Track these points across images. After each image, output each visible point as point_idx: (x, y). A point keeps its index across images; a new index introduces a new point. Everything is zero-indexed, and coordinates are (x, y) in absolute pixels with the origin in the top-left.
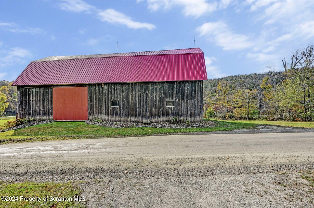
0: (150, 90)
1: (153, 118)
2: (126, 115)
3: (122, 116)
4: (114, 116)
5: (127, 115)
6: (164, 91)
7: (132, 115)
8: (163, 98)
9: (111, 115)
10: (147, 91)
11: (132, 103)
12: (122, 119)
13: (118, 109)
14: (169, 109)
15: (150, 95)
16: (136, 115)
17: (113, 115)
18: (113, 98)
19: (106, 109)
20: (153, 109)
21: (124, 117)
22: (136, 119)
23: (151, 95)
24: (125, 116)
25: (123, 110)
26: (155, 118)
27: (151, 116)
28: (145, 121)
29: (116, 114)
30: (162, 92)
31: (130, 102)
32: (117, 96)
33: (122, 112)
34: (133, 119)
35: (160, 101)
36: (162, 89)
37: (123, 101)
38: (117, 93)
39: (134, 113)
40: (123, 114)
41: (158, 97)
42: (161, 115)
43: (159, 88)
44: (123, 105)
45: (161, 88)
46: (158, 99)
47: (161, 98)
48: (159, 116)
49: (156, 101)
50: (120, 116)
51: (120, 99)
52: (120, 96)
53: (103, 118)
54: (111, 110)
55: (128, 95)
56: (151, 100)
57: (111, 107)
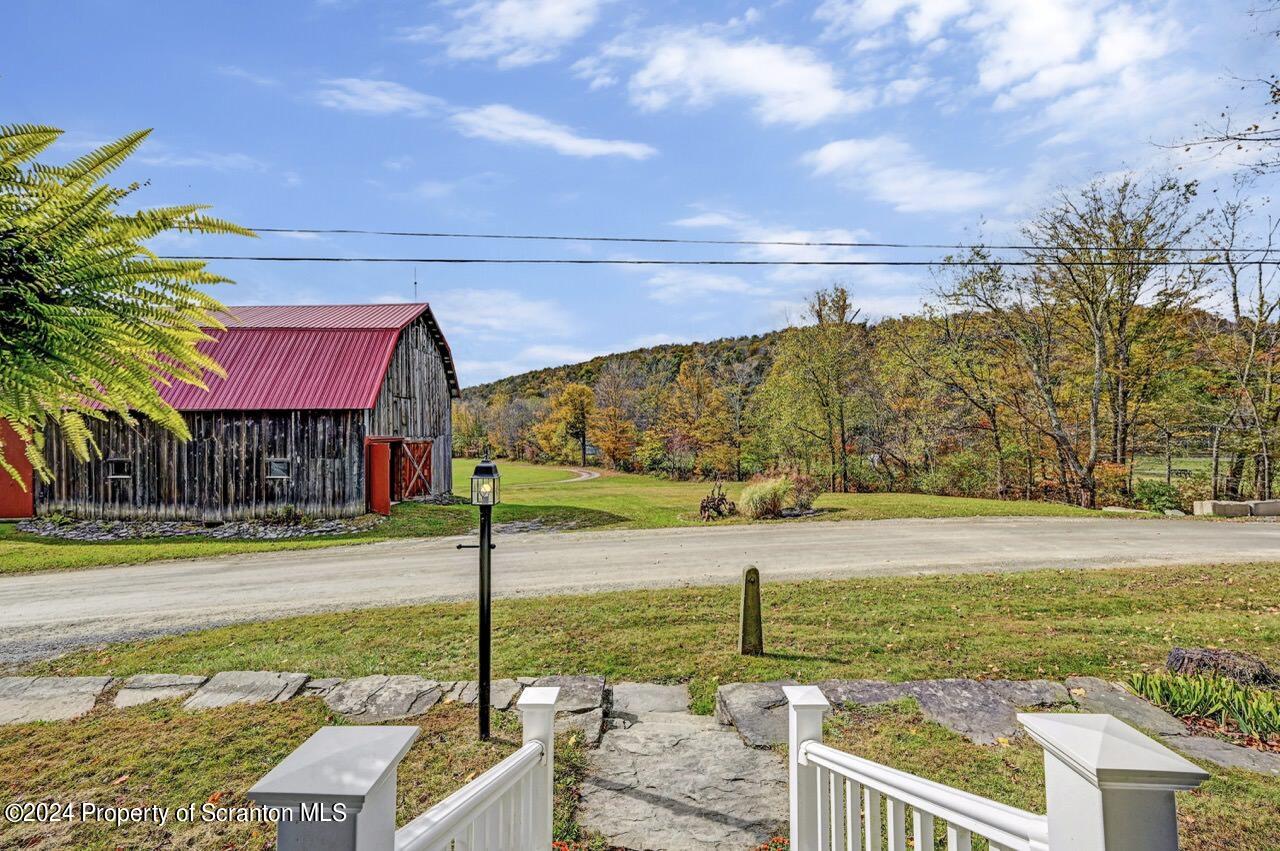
0: (222, 432)
1: (230, 509)
2: (151, 501)
3: (139, 504)
4: (117, 503)
5: (157, 500)
6: (260, 435)
7: (170, 502)
8: (259, 454)
9: (106, 500)
10: (214, 436)
11: (169, 467)
12: (140, 512)
13: (127, 483)
14: (275, 482)
15: (221, 446)
16: (180, 501)
17: (113, 501)
18: (112, 452)
19: (90, 485)
20: (231, 482)
21: (146, 507)
22: (182, 512)
23: (226, 444)
24: (149, 505)
25: (144, 488)
26: (236, 508)
27: (226, 504)
28: (207, 516)
29: (124, 499)
30: (256, 438)
31: (163, 466)
32: (127, 446)
33: (139, 493)
34: (172, 511)
35: (249, 462)
36: (256, 428)
37: (143, 462)
38: (125, 439)
39: (175, 496)
40: (143, 498)
41: (243, 450)
42: (251, 499)
43: (248, 428)
44: (143, 472)
45: (252, 425)
46: (244, 457)
47: (252, 453)
48: (248, 503)
49: (238, 462)
50: (135, 503)
51: (134, 457)
52: (134, 446)
53: (81, 509)
54: (106, 488)
55: (159, 445)
56: (225, 458)
57: (106, 480)
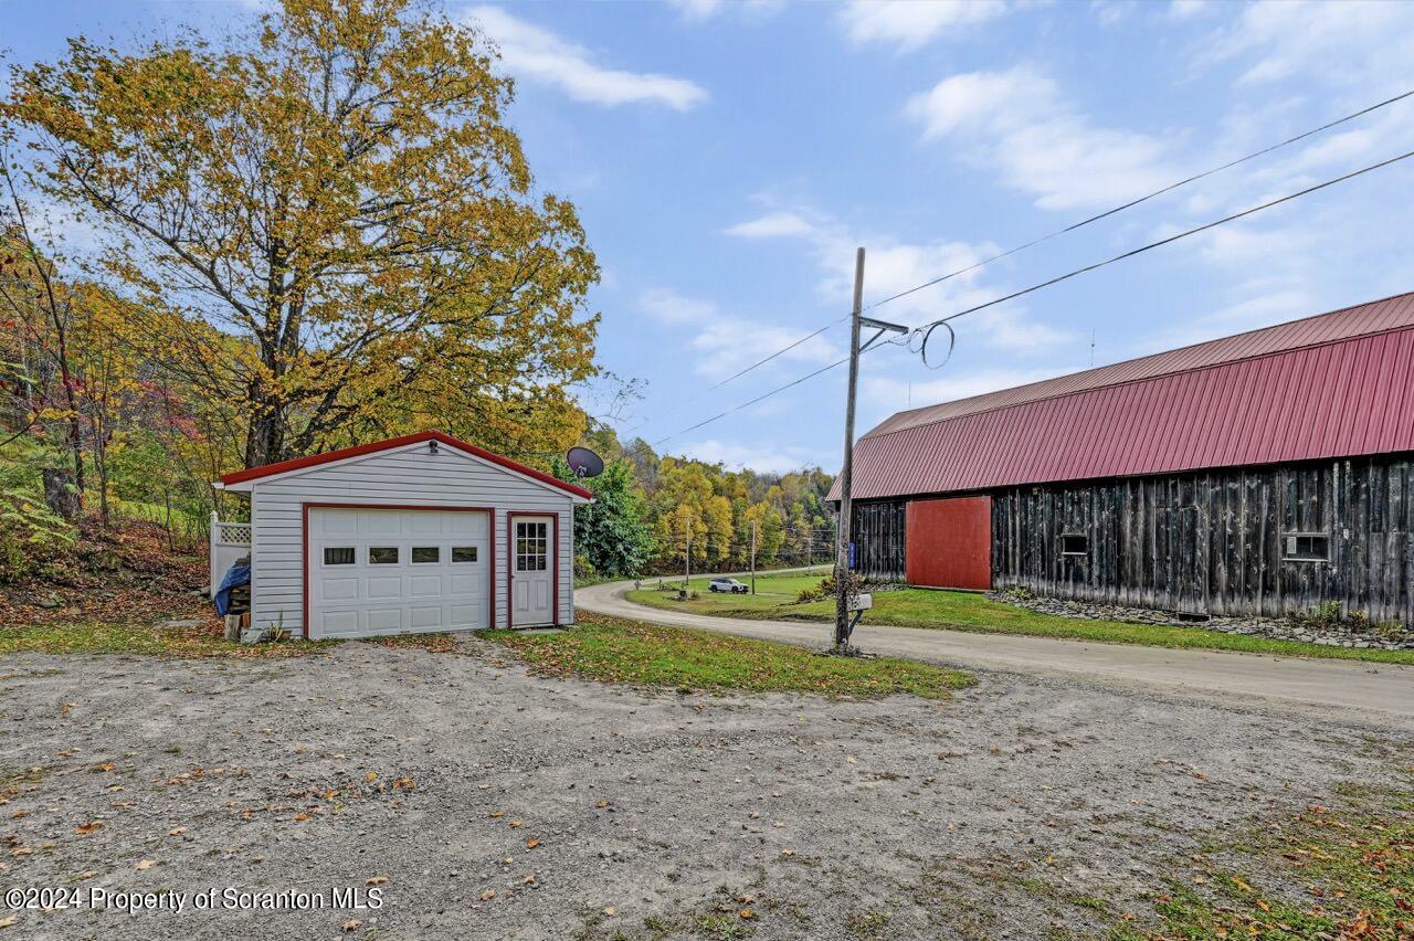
0: (1209, 499)
1: (1219, 599)
2: (1109, 583)
3: (1095, 585)
4: (1071, 582)
5: (1117, 583)
6: (1271, 500)
7: (1134, 585)
8: (1270, 526)
9: (1059, 579)
10: (1195, 504)
11: (1133, 544)
12: (1097, 593)
13: (1082, 561)
14: (1299, 568)
15: (1206, 517)
16: (1148, 585)
17: (1067, 579)
18: (1066, 527)
19: (1043, 561)
20: (1221, 564)
21: (1103, 587)
22: (1149, 598)
23: (1214, 515)
24: (1107, 587)
25: (1102, 567)
26: (1229, 599)
27: (1213, 593)
28: (1185, 606)
29: (1078, 578)
30: (1265, 504)
31: (1124, 542)
32: (1082, 520)
33: (1096, 573)
34: (1136, 596)
35: (1253, 537)
36: (1265, 491)
37: (1100, 538)
38: (1081, 512)
39: (1140, 579)
40: (1100, 577)
41: (1242, 522)
42: (1256, 589)
43: (1250, 491)
44: (1101, 549)
45: (1259, 488)
46: (1243, 532)
47: (1258, 526)
48: (1249, 594)
49: (1233, 538)
50: (1091, 584)
51: (1091, 532)
52: (1091, 520)
53: (1034, 586)
54: (1059, 565)
55: (1120, 518)
56: (1212, 534)
57: (1059, 556)
